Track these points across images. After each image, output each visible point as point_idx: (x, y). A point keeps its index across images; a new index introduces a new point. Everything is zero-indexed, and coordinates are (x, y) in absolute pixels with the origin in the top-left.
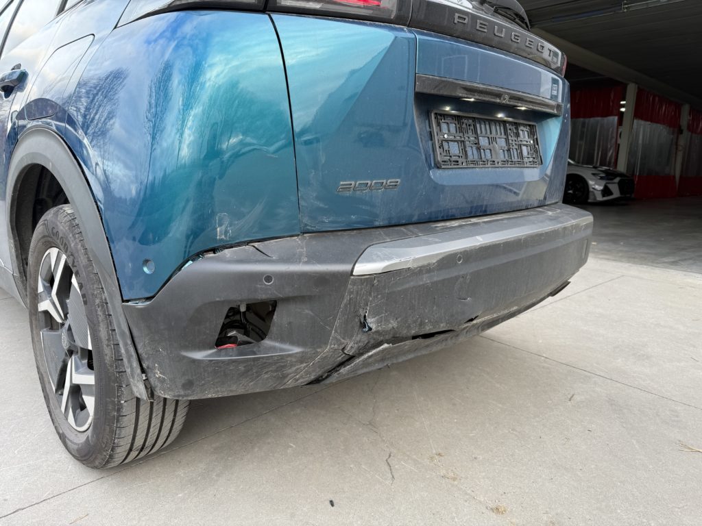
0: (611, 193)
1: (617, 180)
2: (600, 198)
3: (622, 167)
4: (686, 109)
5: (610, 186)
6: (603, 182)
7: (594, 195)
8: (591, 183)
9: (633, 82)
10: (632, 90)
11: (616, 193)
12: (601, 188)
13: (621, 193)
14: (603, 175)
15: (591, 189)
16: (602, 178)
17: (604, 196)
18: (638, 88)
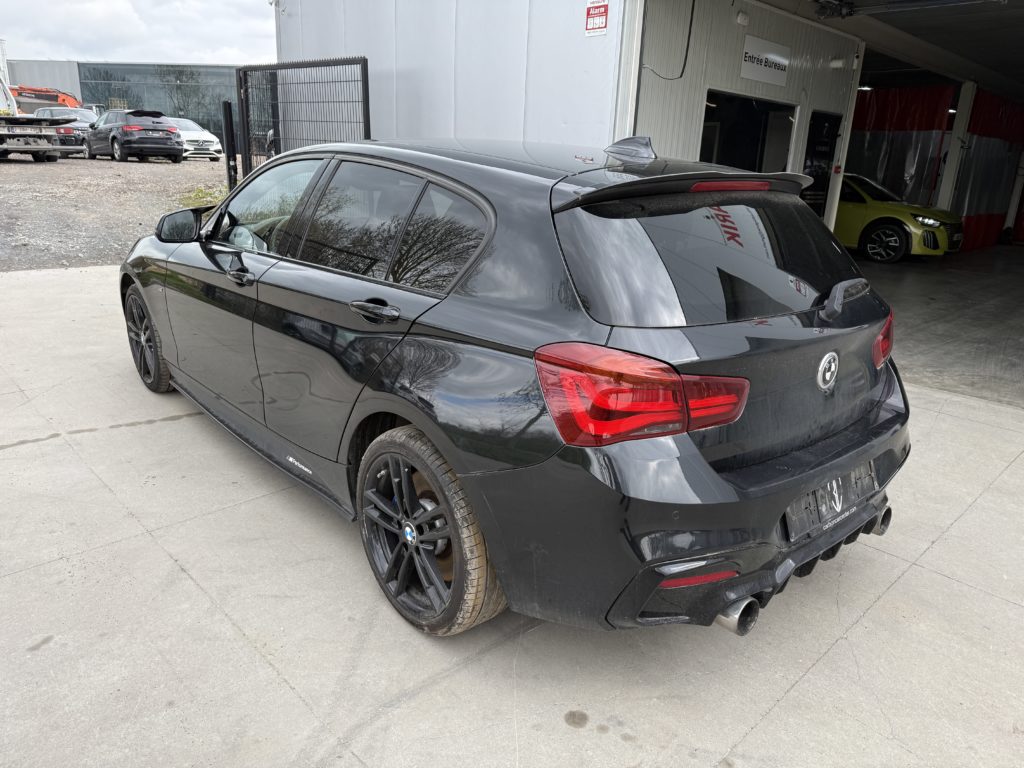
3: (945, 203)
9: (972, 80)
10: (968, 91)
18: (978, 88)
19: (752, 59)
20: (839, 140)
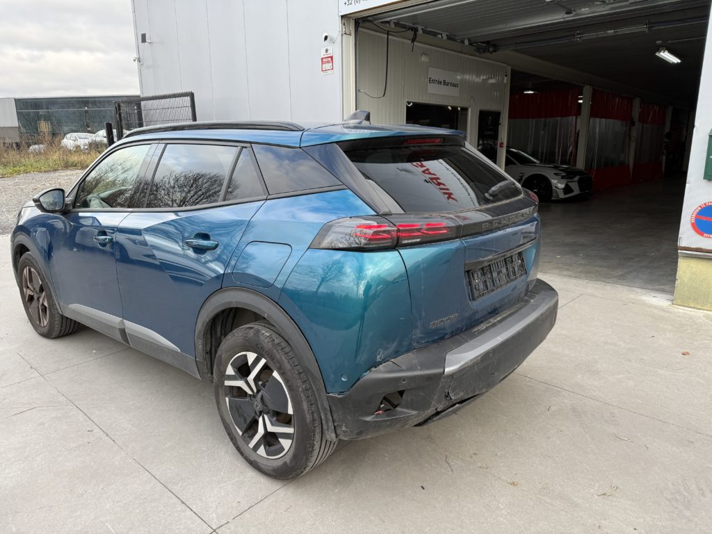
0: (572, 191)
1: (577, 178)
2: (562, 196)
3: (580, 164)
4: (637, 103)
5: (571, 185)
6: (565, 181)
7: (557, 192)
8: (554, 182)
9: (589, 85)
10: (587, 90)
11: (576, 191)
12: (563, 186)
13: (581, 191)
14: (564, 174)
15: (554, 188)
16: (563, 177)
17: (565, 194)
18: (593, 89)
20: (500, 127)
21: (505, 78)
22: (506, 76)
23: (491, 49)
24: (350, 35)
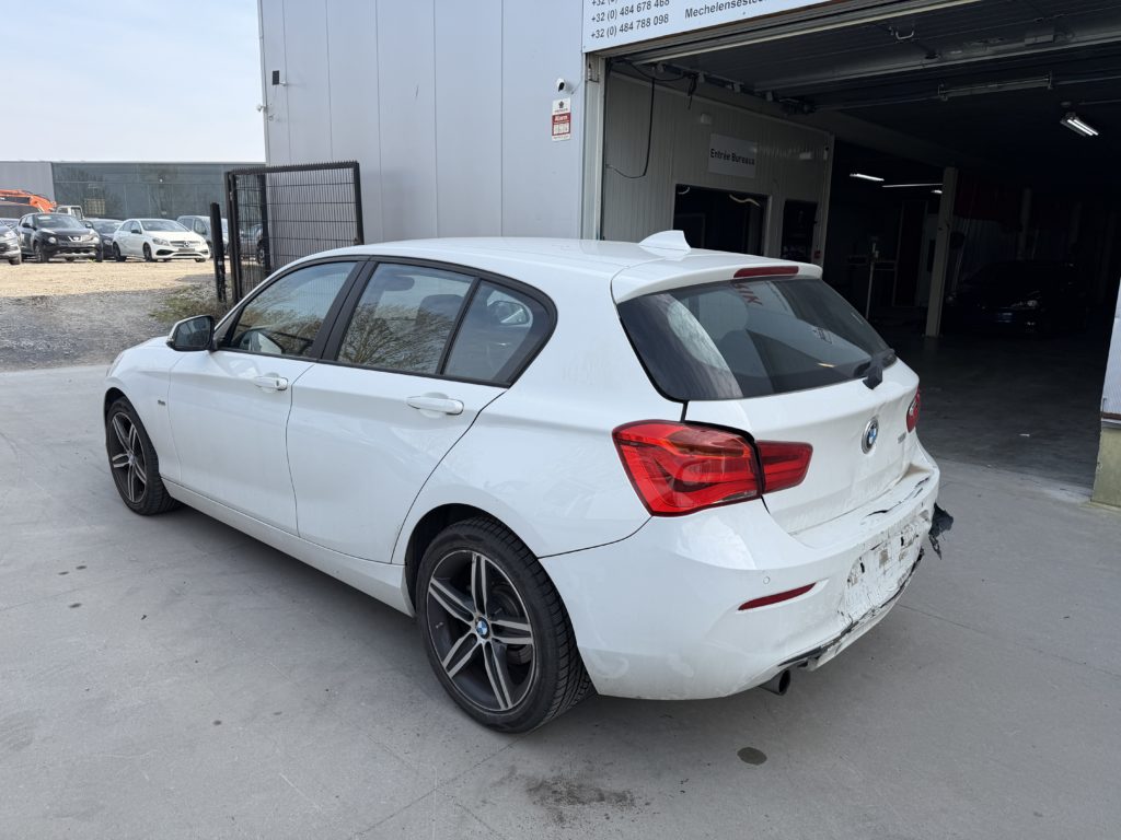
9: (952, 166)
18: (960, 173)
19: (719, 155)
20: (816, 227)
21: (826, 152)
22: (827, 149)
23: (806, 108)
24: (598, 81)
